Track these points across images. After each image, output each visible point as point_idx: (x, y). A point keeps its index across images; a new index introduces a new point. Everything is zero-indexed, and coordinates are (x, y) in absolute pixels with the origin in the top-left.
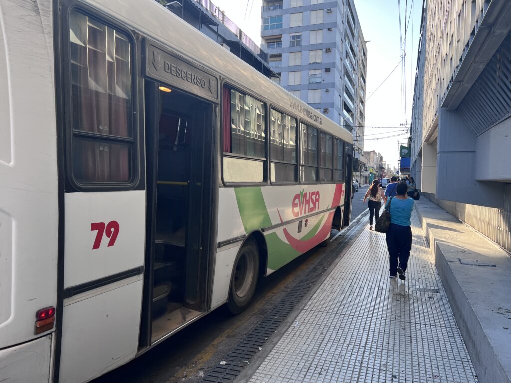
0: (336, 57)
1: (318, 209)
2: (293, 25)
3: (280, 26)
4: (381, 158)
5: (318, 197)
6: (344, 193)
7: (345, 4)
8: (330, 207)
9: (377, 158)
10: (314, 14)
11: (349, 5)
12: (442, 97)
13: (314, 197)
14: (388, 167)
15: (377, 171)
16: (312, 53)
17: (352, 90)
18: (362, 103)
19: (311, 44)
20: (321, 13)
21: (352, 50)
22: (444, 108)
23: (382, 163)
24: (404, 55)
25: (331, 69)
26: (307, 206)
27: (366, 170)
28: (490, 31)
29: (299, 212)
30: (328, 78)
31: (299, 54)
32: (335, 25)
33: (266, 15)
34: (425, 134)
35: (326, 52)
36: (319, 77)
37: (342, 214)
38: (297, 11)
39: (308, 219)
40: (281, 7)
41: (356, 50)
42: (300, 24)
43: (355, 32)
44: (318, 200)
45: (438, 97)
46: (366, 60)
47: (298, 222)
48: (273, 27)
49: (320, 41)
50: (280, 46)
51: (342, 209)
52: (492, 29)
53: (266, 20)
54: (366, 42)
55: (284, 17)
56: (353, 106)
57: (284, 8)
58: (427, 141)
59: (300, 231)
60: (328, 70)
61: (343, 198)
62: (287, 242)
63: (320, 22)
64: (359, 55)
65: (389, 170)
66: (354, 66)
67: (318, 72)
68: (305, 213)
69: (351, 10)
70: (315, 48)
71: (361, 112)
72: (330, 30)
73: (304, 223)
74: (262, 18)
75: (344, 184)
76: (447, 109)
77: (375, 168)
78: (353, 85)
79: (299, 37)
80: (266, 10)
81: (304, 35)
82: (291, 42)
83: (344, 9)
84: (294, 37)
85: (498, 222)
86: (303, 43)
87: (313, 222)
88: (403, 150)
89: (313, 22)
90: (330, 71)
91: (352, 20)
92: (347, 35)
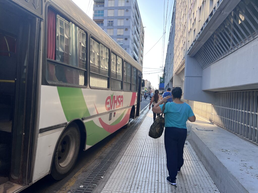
0: (130, 33)
1: (122, 106)
2: (109, 15)
3: (103, 15)
4: (150, 83)
5: (122, 99)
6: (136, 98)
7: (134, 8)
8: (129, 105)
9: (148, 84)
10: (119, 11)
11: (136, 9)
12: (188, 50)
13: (120, 99)
14: (153, 88)
15: (148, 90)
16: (118, 30)
17: (137, 50)
18: (142, 56)
19: (118, 25)
20: (123, 11)
21: (138, 30)
22: (188, 55)
23: (150, 86)
24: (165, 33)
25: (128, 39)
26: (115, 104)
27: (143, 89)
28: (221, 12)
29: (110, 108)
30: (126, 43)
31: (112, 30)
32: (130, 17)
33: (96, 9)
34: (175, 70)
35: (125, 30)
36: (122, 42)
37: (136, 110)
38: (111, 8)
39: (116, 112)
40: (103, 6)
41: (139, 30)
42: (112, 15)
43: (139, 22)
44: (122, 101)
45: (185, 51)
46: (144, 36)
47: (109, 114)
48: (99, 15)
49: (122, 25)
50: (103, 25)
51: (136, 107)
52: (222, 12)
53: (95, 11)
54: (144, 27)
55: (105, 11)
56: (137, 58)
57: (105, 6)
58: (176, 73)
59: (110, 119)
60: (126, 39)
61: (136, 100)
62: (101, 126)
63: (123, 15)
64: (141, 33)
65: (153, 89)
66: (138, 38)
67: (121, 40)
68: (114, 108)
69: (137, 11)
70: (120, 28)
71: (141, 61)
72: (127, 19)
73: (113, 114)
74: (94, 10)
75: (137, 93)
76: (190, 56)
77: (147, 88)
78: (138, 47)
79: (112, 21)
80: (96, 7)
81: (115, 20)
82: (108, 23)
83: (134, 10)
84: (109, 21)
85: (211, 110)
86: (114, 25)
87: (119, 113)
88: (161, 79)
89: (119, 15)
90: (127, 40)
91: (138, 16)
92: (135, 23)
